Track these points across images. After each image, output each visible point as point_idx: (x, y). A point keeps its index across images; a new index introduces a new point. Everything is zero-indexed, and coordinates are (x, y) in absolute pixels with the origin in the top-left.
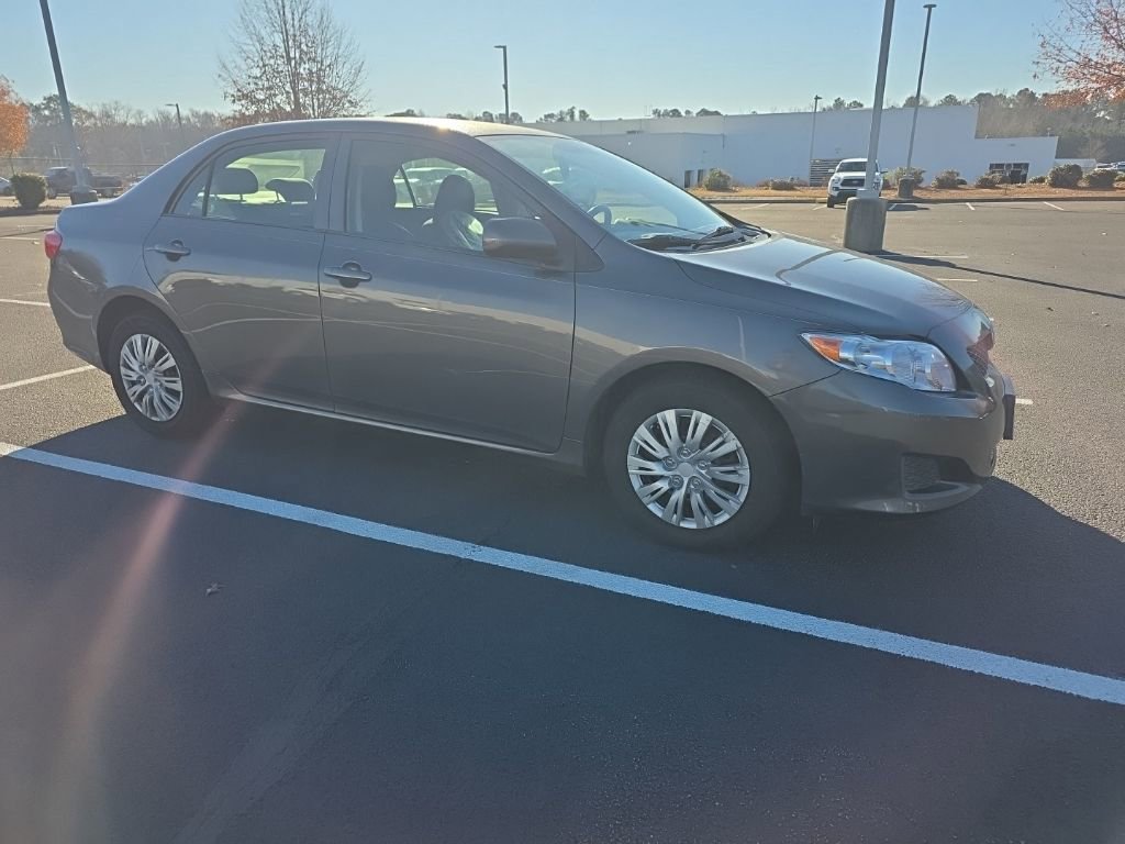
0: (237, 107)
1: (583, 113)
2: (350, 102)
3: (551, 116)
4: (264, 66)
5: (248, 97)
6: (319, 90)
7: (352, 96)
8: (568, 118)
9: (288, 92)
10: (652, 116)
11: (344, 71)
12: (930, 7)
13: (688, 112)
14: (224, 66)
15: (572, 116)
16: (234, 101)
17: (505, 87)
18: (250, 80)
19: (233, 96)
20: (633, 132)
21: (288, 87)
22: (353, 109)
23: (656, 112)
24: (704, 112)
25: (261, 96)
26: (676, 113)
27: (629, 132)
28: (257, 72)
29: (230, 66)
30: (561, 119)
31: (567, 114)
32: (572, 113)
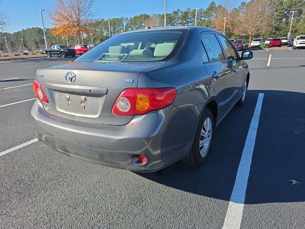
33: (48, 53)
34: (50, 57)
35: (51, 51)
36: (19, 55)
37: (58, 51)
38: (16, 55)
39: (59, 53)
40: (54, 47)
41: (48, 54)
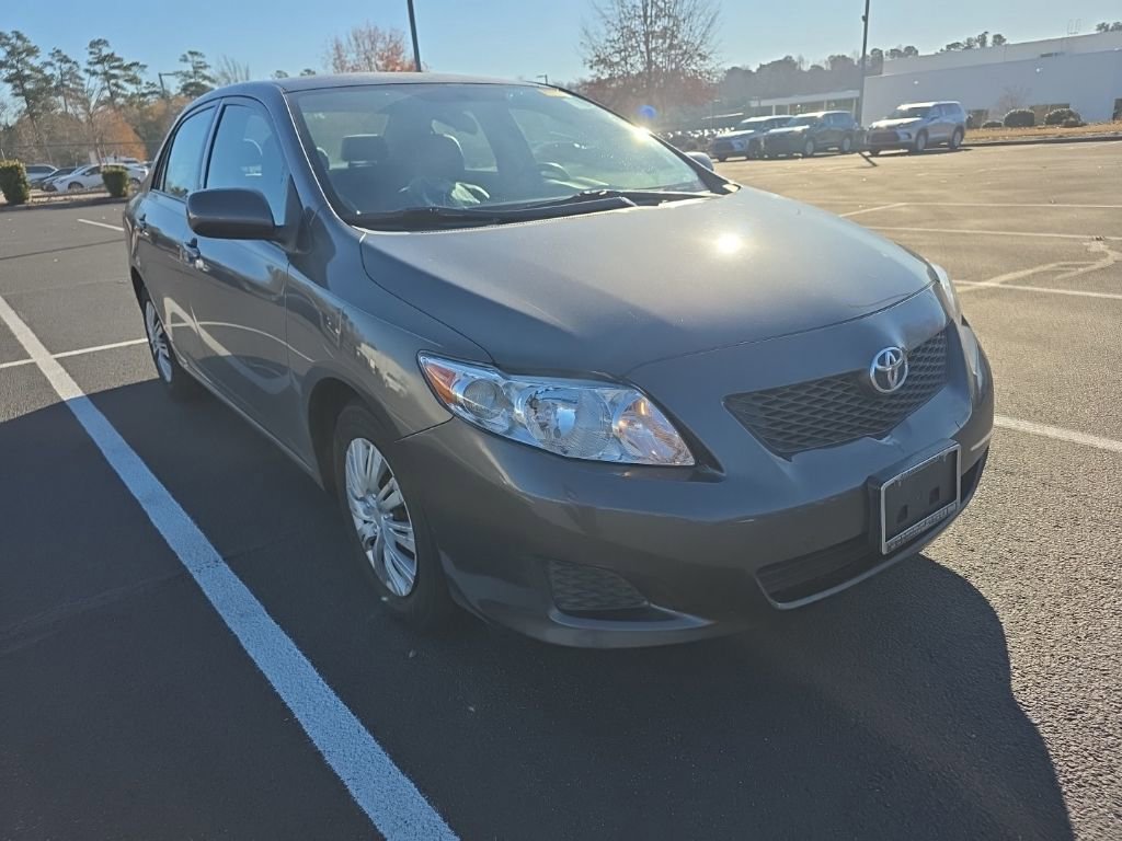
0: (594, 72)
1: (999, 39)
2: (700, 55)
3: (956, 45)
4: (622, 28)
5: (602, 61)
6: (671, 46)
7: (703, 49)
8: (978, 45)
9: (642, 52)
11: (698, 23)
14: (586, 33)
15: (984, 42)
16: (591, 67)
17: (865, 19)
18: (608, 44)
19: (591, 62)
20: (1049, 55)
21: (643, 48)
22: (702, 62)
25: (616, 59)
27: (1043, 56)
28: (615, 35)
29: (591, 31)
30: (969, 47)
31: (977, 41)
32: (982, 39)
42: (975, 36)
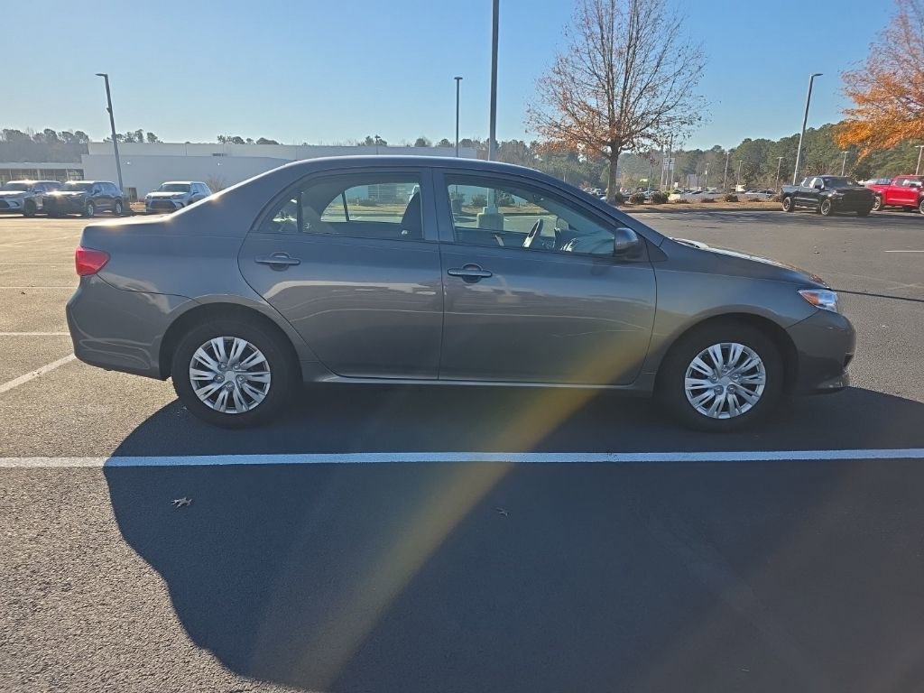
1: (151, 136)
8: (137, 139)
10: (217, 142)
12: (458, 79)
13: (249, 140)
15: (141, 137)
17: (110, 110)
23: (220, 138)
24: (263, 141)
26: (238, 140)
30: (130, 140)
31: (135, 135)
32: (139, 134)
33: (788, 198)
34: (789, 211)
35: (797, 193)
36: (712, 201)
37: (815, 196)
38: (706, 201)
39: (817, 200)
40: (808, 183)
41: (787, 201)
42: (133, 131)
